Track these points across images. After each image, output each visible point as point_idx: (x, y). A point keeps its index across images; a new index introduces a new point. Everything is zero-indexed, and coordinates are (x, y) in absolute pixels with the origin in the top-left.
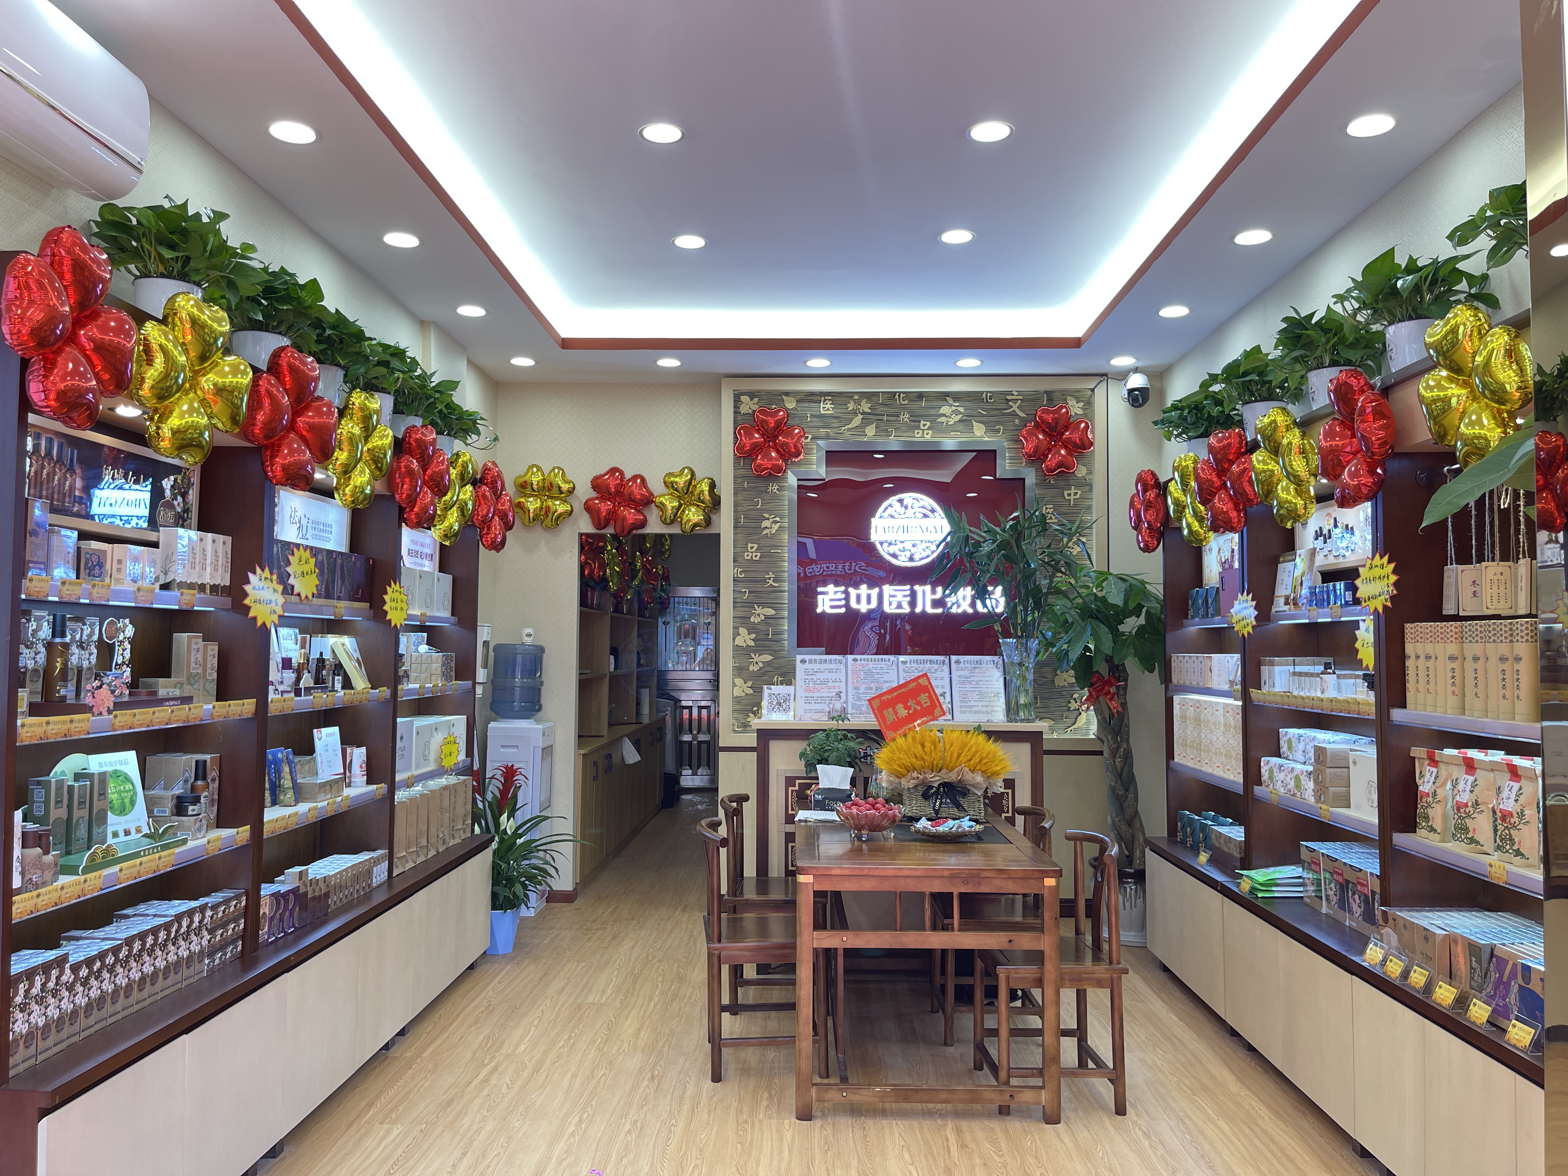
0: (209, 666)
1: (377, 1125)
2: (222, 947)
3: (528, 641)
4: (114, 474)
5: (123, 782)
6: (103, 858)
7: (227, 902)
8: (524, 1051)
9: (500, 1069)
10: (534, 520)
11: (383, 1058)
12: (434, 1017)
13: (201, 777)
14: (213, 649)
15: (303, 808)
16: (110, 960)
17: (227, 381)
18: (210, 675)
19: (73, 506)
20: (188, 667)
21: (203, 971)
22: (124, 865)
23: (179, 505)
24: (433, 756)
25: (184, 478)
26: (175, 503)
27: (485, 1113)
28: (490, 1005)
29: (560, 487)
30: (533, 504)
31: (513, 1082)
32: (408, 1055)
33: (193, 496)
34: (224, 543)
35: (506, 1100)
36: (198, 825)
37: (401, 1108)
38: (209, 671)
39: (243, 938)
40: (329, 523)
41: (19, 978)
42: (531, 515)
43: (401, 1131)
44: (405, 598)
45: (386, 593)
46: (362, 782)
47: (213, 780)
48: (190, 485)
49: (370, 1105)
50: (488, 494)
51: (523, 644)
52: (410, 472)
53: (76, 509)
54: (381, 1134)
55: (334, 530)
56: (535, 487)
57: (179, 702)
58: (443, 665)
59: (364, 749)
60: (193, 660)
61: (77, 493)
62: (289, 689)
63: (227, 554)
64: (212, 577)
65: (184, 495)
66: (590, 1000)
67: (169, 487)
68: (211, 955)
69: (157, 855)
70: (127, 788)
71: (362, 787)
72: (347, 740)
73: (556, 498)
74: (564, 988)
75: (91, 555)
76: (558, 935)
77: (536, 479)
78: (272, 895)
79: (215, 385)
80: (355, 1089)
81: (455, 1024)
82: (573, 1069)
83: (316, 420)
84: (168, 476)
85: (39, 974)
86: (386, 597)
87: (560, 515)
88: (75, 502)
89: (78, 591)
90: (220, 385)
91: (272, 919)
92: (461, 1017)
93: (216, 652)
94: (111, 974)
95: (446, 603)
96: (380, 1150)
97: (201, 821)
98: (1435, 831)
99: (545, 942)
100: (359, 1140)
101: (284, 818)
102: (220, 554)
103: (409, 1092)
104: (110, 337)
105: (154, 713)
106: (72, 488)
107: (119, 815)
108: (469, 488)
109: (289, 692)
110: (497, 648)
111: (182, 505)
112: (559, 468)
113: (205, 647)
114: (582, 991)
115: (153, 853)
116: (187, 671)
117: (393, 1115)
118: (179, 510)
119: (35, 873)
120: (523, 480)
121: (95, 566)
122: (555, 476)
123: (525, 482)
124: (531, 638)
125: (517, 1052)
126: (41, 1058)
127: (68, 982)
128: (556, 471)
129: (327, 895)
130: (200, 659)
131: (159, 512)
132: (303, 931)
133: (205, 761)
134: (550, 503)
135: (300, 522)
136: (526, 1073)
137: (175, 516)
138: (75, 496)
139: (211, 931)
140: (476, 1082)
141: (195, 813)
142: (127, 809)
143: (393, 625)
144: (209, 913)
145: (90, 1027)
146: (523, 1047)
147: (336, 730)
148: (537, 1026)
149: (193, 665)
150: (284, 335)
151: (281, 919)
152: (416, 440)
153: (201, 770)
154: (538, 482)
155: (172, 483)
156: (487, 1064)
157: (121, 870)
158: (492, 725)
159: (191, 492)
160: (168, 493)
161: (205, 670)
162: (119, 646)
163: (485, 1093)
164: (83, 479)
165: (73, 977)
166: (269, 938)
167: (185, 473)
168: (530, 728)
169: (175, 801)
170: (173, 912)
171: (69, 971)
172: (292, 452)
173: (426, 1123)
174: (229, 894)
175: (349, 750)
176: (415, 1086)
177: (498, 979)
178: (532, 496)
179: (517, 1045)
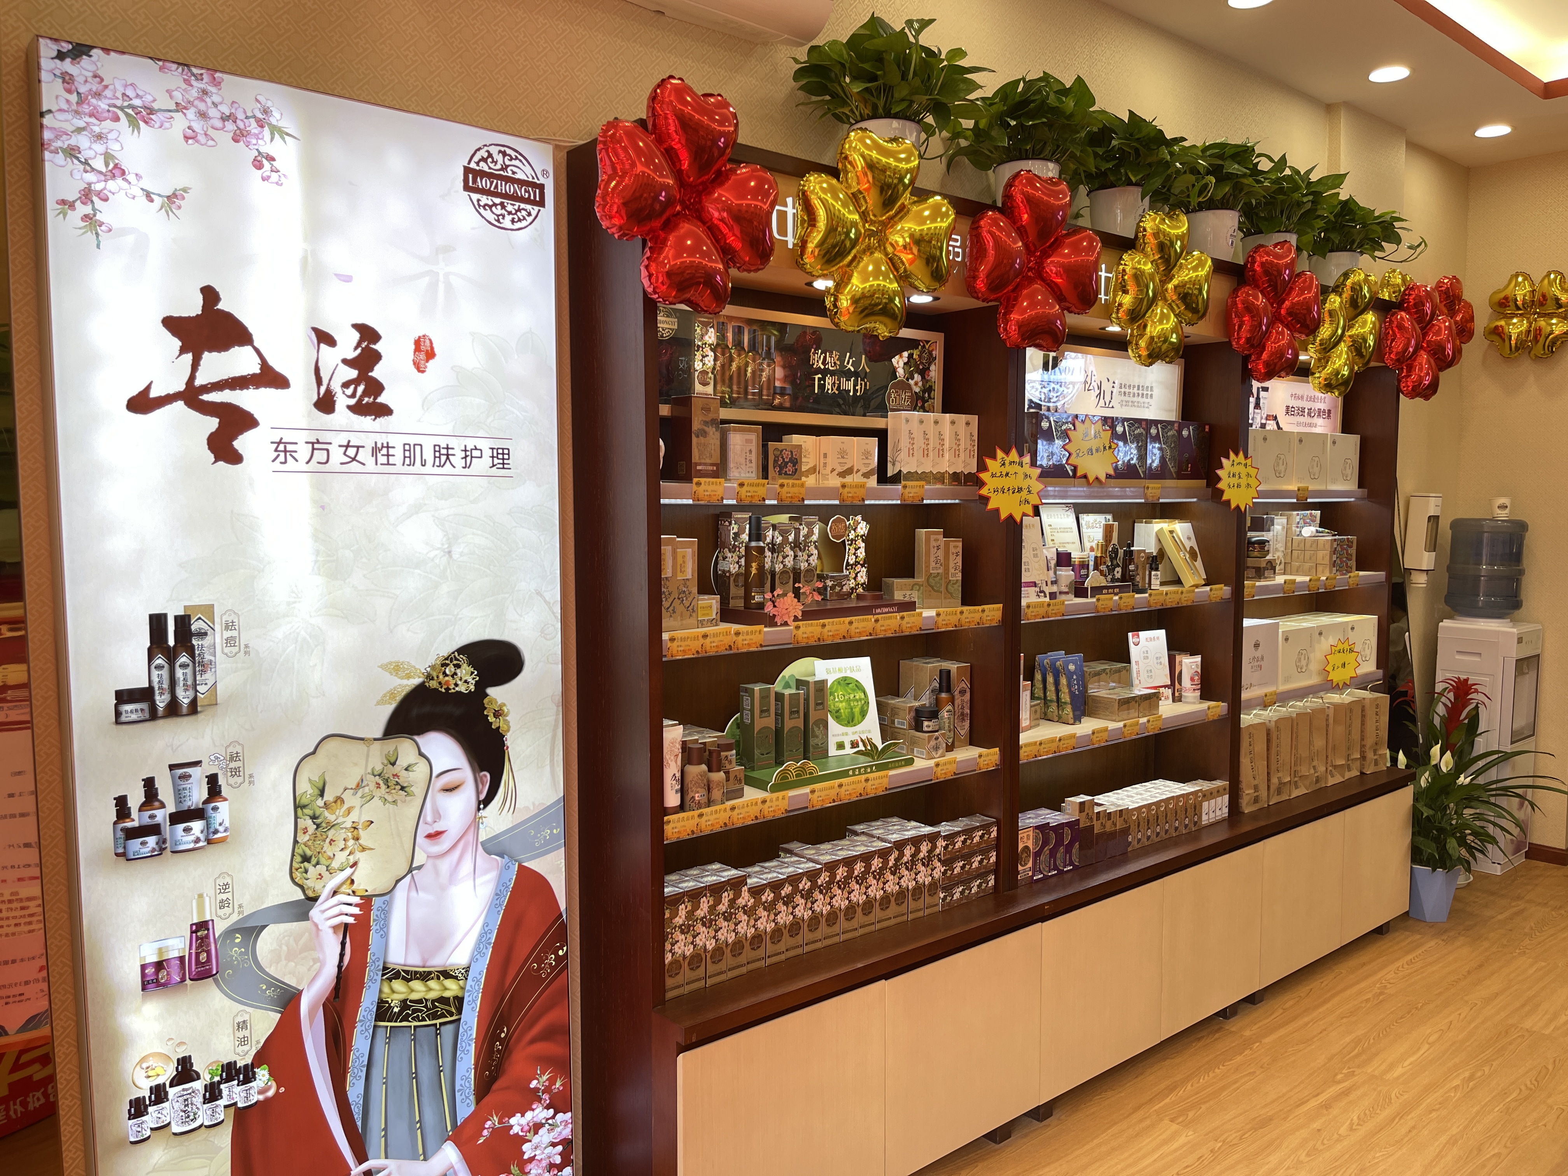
0: (951, 565)
1: (1166, 1121)
2: (965, 880)
3: (1503, 515)
4: (825, 358)
5: (853, 690)
6: (797, 776)
7: (968, 832)
8: (1398, 1078)
9: (1353, 1096)
10: (1517, 348)
11: (1217, 1027)
12: (1303, 990)
13: (945, 689)
14: (956, 545)
15: (1087, 726)
16: (805, 884)
17: (925, 227)
18: (954, 575)
19: (774, 399)
20: (928, 566)
21: (937, 905)
22: (817, 786)
23: (916, 384)
24: (1314, 666)
25: (922, 352)
26: (911, 382)
27: (1303, 1157)
28: (1381, 993)
29: (1557, 300)
30: (1516, 327)
31: (1361, 1121)
32: (1247, 1033)
33: (935, 372)
34: (968, 424)
35: (1339, 1147)
36: (933, 743)
37: (1204, 1107)
38: (952, 571)
39: (996, 872)
40: (1148, 384)
41: (677, 899)
42: (1513, 342)
43: (1189, 1142)
44: (1253, 472)
45: (1221, 467)
46: (1195, 697)
47: (962, 692)
48: (931, 359)
49: (1172, 1089)
50: (1407, 324)
51: (1493, 519)
52: (1250, 309)
53: (777, 402)
54: (1164, 1136)
55: (1156, 392)
56: (1519, 303)
57: (895, 609)
58: (1334, 551)
59: (1198, 659)
60: (932, 559)
61: (778, 384)
62: (1066, 590)
63: (972, 435)
64: (951, 464)
65: (924, 372)
66: (1528, 1024)
67: (901, 364)
68: (948, 889)
69: (864, 777)
70: (857, 697)
71: (1194, 703)
72: (1175, 646)
73: (1551, 316)
74: (1497, 995)
75: (782, 451)
76: (1523, 911)
77: (1521, 293)
78: (1037, 827)
79: (912, 236)
80: (1165, 1060)
81: (1325, 1008)
82: (1454, 1131)
83: (1073, 259)
84: (899, 352)
85: (705, 895)
86: (1219, 472)
87: (1557, 338)
88: (775, 393)
89: (761, 491)
90: (917, 235)
91: (1037, 854)
92: (1336, 1000)
93: (960, 549)
94: (807, 899)
95: (1349, 472)
96: (1153, 1159)
97: (937, 739)
99: (1500, 917)
100: (1137, 1135)
101: (1052, 740)
102: (962, 436)
103: (1224, 1088)
104: (749, 201)
105: (851, 623)
106: (771, 379)
107: (846, 725)
108: (1370, 317)
109: (1067, 593)
110: (1456, 525)
111: (920, 384)
112: (1555, 272)
113: (947, 545)
114: (1523, 1006)
115: (860, 774)
116: (926, 571)
117: (1191, 1114)
118: (917, 390)
119: (698, 792)
120: (1502, 295)
121: (787, 463)
122: (1550, 284)
123: (1506, 298)
124: (1507, 511)
125: (1388, 1076)
126: (710, 982)
127: (746, 906)
128: (1552, 276)
129: (1126, 832)
130: (941, 558)
131: (890, 394)
132: (1085, 870)
133: (949, 672)
134: (1542, 323)
135: (1100, 388)
136: (1387, 1113)
137: (911, 397)
138: (775, 387)
139: (948, 862)
140: (1313, 1103)
141: (930, 729)
142: (856, 718)
143: (1233, 507)
144: (941, 843)
145: (780, 953)
146: (1399, 1071)
147: (1161, 633)
148: (1431, 1044)
149: (933, 564)
150: (1050, 160)
151: (1053, 853)
152: (1262, 264)
153: (945, 681)
154: (1525, 296)
155: (906, 360)
156: (1339, 1082)
157: (813, 792)
158: (1446, 623)
159: (932, 367)
160: (900, 372)
161: (947, 570)
162: (850, 545)
163: (1316, 1125)
164: (784, 367)
165: (752, 900)
166: (1034, 875)
167: (924, 347)
168: (1499, 632)
169: (913, 714)
170: (895, 837)
171: (746, 893)
172: (1033, 305)
173: (1224, 1141)
174: (976, 821)
175: (1178, 658)
176: (1235, 1082)
177: (1410, 957)
178: (1516, 316)
179: (1392, 1067)
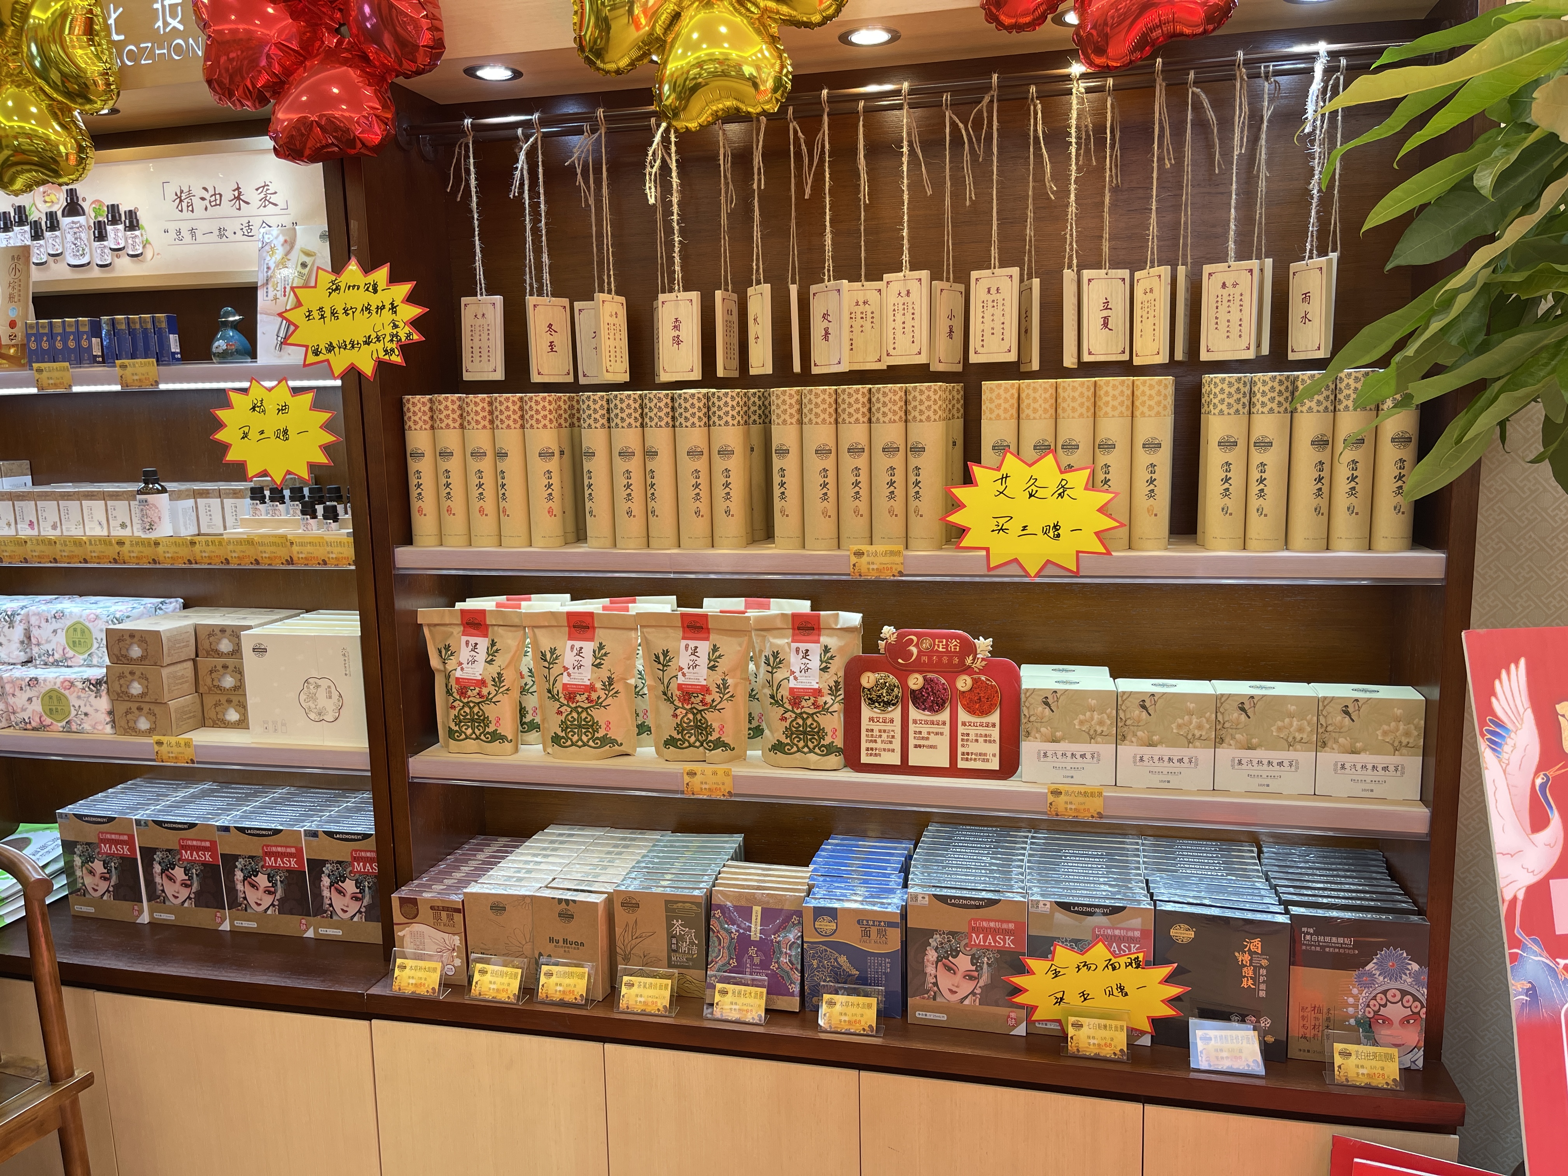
98: (502, 738)
